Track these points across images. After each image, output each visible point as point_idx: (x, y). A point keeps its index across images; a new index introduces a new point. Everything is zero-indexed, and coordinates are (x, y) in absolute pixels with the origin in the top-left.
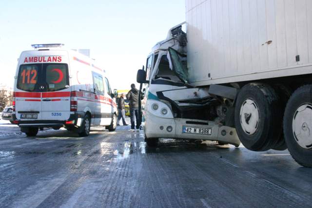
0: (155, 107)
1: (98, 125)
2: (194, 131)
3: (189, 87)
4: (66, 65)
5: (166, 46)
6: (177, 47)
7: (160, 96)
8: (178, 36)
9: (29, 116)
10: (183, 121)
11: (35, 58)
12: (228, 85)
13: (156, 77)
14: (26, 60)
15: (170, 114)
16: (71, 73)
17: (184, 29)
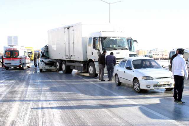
0: (41, 63)
1: (26, 66)
2: (49, 68)
3: (49, 59)
4: (18, 51)
5: (44, 50)
6: (46, 50)
7: (42, 61)
8: (46, 47)
9: (8, 64)
10: (47, 66)
11: (10, 49)
12: (55, 59)
13: (42, 57)
14: (7, 49)
15: (44, 65)
16: (19, 53)
17: (48, 46)
